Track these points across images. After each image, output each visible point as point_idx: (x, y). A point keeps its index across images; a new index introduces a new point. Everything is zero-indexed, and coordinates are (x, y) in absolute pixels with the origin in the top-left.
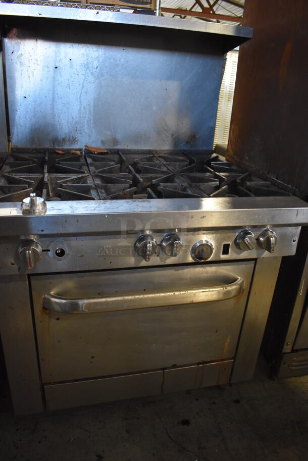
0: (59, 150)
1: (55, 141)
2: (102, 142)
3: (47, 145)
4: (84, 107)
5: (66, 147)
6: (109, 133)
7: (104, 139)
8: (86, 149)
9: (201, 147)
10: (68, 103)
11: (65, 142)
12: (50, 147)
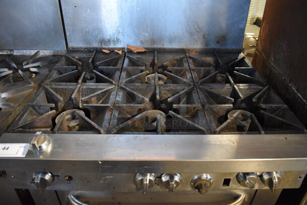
0: (105, 49)
1: (102, 41)
2: (142, 42)
3: (96, 45)
4: (125, 13)
5: (112, 46)
6: (147, 35)
7: (142, 40)
8: (128, 49)
9: (230, 46)
10: (111, 10)
11: (110, 42)
12: (98, 46)
